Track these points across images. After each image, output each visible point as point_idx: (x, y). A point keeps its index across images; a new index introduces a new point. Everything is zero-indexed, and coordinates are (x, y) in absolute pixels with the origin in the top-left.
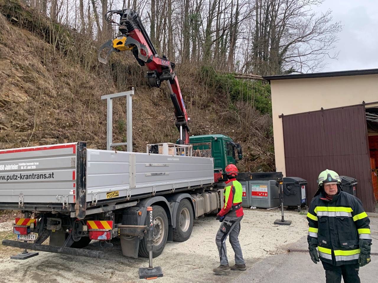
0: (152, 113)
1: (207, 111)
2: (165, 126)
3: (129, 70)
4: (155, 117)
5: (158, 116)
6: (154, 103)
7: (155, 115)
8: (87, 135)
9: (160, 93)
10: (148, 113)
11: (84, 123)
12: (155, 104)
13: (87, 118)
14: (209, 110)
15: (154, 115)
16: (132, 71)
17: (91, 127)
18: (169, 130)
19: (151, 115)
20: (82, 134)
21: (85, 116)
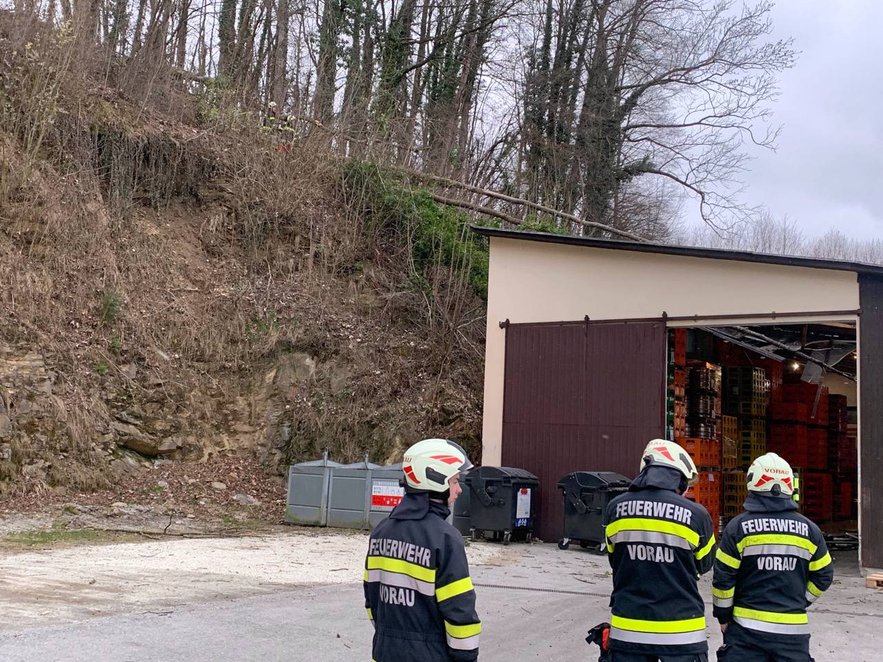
0: (200, 277)
1: (351, 283)
2: (232, 314)
3: (145, 152)
4: (206, 286)
5: (214, 285)
6: (207, 247)
7: (207, 283)
8: (20, 328)
9: (227, 220)
10: (187, 277)
11: (15, 295)
12: (211, 252)
13: (25, 282)
14: (357, 282)
15: (203, 283)
16: (153, 157)
17: (33, 308)
18: (240, 328)
19: (194, 282)
20: (8, 325)
21: (19, 277)
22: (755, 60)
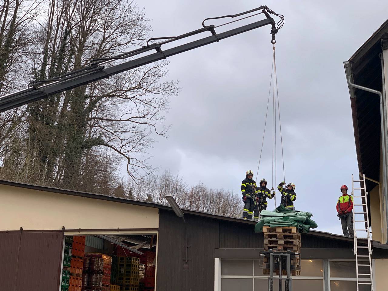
22: (160, 90)
